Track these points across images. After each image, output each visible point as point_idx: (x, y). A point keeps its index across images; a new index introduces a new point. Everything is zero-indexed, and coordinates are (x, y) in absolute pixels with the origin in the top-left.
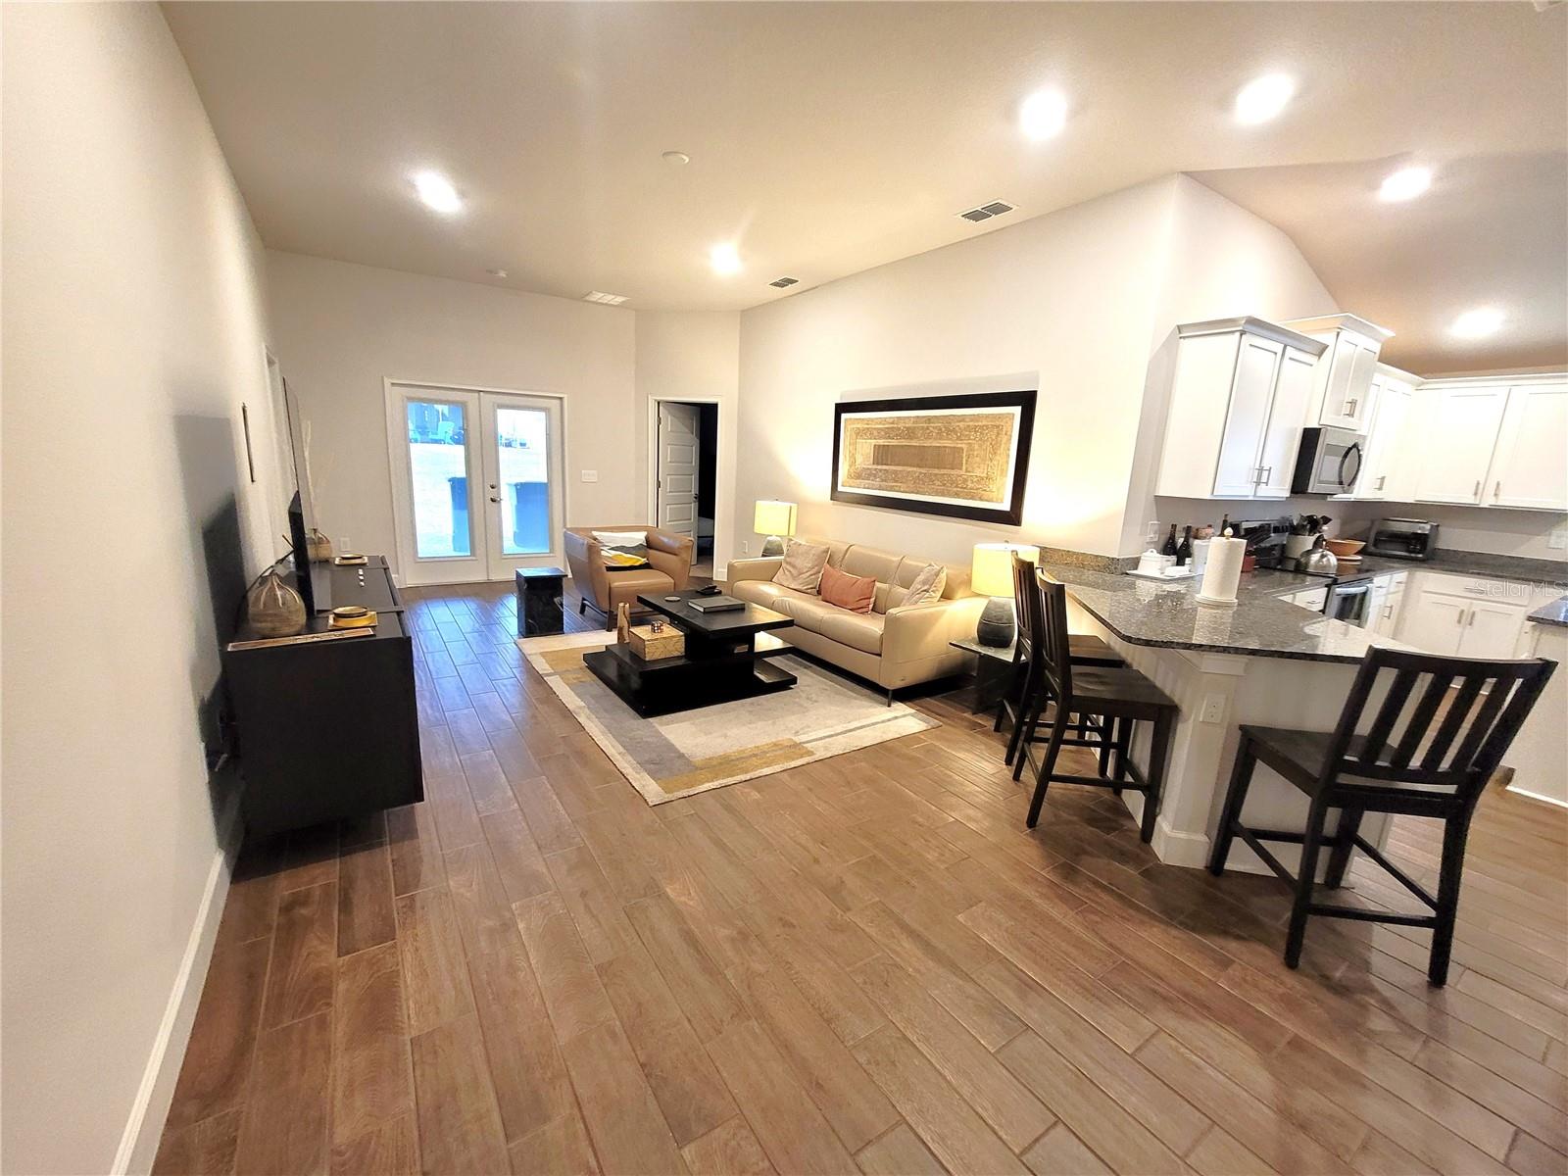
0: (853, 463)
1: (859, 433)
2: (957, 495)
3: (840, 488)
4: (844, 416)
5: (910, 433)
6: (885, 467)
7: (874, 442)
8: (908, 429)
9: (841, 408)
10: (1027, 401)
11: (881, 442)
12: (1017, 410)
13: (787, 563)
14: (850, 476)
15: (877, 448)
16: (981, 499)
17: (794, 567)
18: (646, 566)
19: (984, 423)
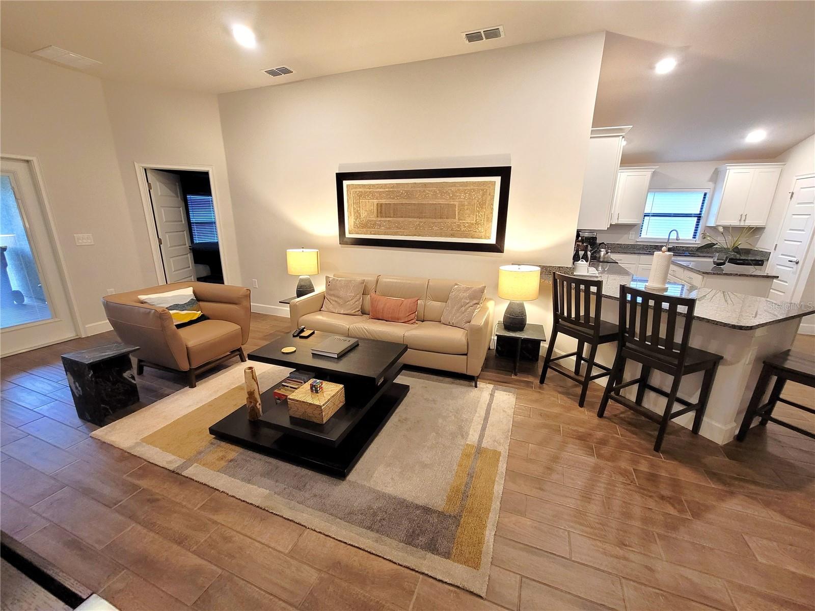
0: (358, 215)
1: (361, 195)
2: (452, 236)
3: (348, 235)
4: (346, 183)
5: (409, 194)
6: (388, 219)
7: (376, 201)
8: (407, 192)
9: (341, 178)
10: (504, 173)
11: (383, 201)
12: (497, 180)
13: (331, 295)
14: (356, 226)
15: (380, 206)
16: (472, 237)
17: (338, 297)
18: (202, 318)
19: (472, 187)
